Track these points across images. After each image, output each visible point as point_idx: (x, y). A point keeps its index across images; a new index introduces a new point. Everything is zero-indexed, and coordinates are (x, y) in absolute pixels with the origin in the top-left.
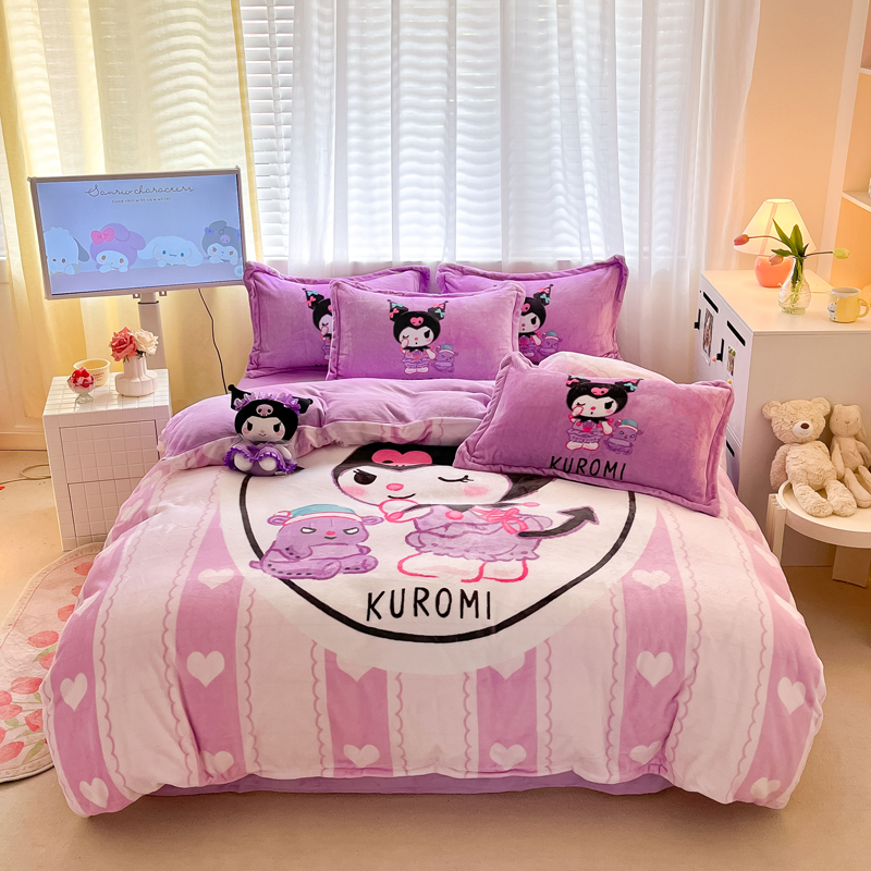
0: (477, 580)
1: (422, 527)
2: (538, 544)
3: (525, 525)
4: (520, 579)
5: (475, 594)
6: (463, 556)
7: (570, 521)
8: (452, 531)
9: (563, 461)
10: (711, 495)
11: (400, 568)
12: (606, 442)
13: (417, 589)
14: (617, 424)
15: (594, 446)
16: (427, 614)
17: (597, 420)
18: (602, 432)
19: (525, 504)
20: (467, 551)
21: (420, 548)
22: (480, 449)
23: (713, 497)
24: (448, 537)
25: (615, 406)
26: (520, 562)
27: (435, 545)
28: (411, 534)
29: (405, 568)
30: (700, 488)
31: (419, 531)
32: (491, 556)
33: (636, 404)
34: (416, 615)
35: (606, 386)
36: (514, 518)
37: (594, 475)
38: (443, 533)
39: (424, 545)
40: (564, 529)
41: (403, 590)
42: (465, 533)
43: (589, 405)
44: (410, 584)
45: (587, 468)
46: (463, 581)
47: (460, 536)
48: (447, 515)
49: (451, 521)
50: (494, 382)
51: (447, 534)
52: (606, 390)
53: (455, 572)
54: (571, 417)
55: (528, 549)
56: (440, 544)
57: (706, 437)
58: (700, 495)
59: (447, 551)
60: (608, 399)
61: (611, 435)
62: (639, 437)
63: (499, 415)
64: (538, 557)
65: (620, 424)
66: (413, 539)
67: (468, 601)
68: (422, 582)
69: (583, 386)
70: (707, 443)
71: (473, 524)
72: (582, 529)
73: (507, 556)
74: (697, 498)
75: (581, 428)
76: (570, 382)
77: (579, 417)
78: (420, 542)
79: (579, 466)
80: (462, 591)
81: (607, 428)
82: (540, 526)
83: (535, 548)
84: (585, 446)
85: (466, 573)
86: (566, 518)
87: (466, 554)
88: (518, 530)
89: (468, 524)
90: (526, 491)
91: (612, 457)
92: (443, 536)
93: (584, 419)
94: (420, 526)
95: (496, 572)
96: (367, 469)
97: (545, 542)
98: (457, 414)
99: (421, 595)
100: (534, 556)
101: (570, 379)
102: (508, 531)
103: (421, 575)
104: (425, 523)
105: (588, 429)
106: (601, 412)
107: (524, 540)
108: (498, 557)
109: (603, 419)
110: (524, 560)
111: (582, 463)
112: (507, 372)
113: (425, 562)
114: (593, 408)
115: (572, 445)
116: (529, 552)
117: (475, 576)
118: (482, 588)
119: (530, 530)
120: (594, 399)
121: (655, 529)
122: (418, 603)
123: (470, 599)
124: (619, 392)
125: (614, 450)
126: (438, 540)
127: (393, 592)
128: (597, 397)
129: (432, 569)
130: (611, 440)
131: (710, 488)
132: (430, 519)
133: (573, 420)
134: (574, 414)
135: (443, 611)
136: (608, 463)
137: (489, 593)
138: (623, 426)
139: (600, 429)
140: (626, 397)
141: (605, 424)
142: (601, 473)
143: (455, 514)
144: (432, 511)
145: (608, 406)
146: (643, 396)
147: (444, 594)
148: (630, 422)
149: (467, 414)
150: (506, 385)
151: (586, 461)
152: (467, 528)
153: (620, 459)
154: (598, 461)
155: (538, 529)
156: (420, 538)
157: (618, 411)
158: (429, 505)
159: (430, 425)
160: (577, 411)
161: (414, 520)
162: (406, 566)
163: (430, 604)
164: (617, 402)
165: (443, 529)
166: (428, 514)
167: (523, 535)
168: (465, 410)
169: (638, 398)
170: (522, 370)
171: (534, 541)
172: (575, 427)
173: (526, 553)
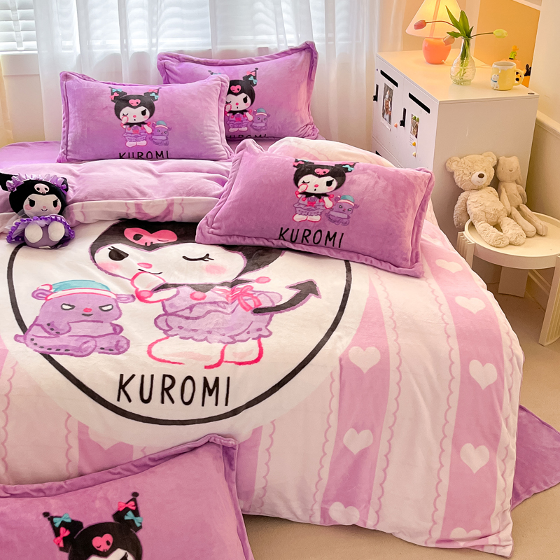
0: (218, 365)
1: (170, 310)
2: (270, 319)
3: (259, 301)
4: (257, 360)
5: (217, 379)
6: (206, 339)
7: (297, 295)
8: (197, 312)
9: (290, 232)
10: (414, 261)
11: (149, 353)
12: (327, 215)
13: (165, 376)
14: (337, 199)
15: (317, 218)
16: (173, 402)
17: (319, 196)
18: (324, 206)
19: (258, 281)
20: (210, 332)
21: (168, 331)
22: (218, 220)
23: (417, 262)
24: (193, 318)
25: (335, 184)
26: (256, 341)
27: (181, 328)
28: (159, 316)
29: (153, 354)
30: (406, 254)
31: (166, 314)
32: (230, 337)
33: (353, 182)
34: (163, 402)
35: (327, 167)
36: (248, 295)
37: (316, 244)
38: (187, 315)
39: (171, 328)
40: (292, 304)
41: (152, 376)
42: (208, 312)
43: (312, 183)
44: (159, 370)
45: (310, 238)
46: (206, 367)
47: (204, 316)
48: (192, 296)
49: (195, 302)
50: (231, 163)
51: (191, 315)
52: (327, 171)
53: (199, 358)
54: (297, 193)
55: (262, 325)
56: (185, 326)
57: (411, 211)
58: (406, 259)
59: (191, 334)
60: (329, 178)
61: (331, 209)
62: (355, 210)
63: (235, 192)
64: (271, 333)
65: (340, 199)
66: (161, 323)
67: (210, 389)
68: (169, 369)
69: (307, 167)
70: (412, 217)
71: (215, 303)
72: (307, 303)
73: (244, 336)
74: (404, 263)
75: (306, 202)
76: (296, 164)
77: (304, 193)
78: (168, 325)
79: (304, 236)
80: (205, 378)
81: (328, 202)
82: (272, 301)
83: (268, 324)
84: (310, 218)
85: (208, 358)
86: (294, 292)
87: (209, 336)
88: (253, 306)
89: (211, 303)
90: (259, 266)
91: (332, 228)
92: (187, 318)
93: (308, 195)
94: (167, 309)
95: (235, 354)
96: (120, 247)
97: (277, 317)
98: (197, 194)
99: (168, 382)
100: (267, 333)
101: (296, 161)
102: (244, 308)
103: (169, 362)
104: (172, 306)
105: (312, 204)
106: (323, 189)
107: (259, 317)
108: (237, 338)
109: (325, 195)
110: (259, 338)
111: (307, 233)
112: (242, 156)
113: (172, 348)
114: (316, 186)
115: (298, 218)
116: (264, 328)
117: (216, 361)
118: (222, 372)
119: (264, 305)
120: (317, 178)
121: (368, 299)
122: (165, 390)
123: (211, 386)
124: (339, 173)
125: (334, 222)
126: (183, 323)
127: (143, 376)
128: (320, 176)
129: (179, 355)
130: (332, 213)
131: (414, 254)
132: (176, 301)
133: (299, 196)
134: (300, 191)
135: (187, 400)
136: (329, 232)
137: (229, 378)
138: (342, 201)
139: (322, 204)
140: (344, 176)
141: (326, 199)
142: (322, 242)
143: (199, 295)
144: (178, 293)
145: (329, 184)
146: (358, 176)
147: (189, 382)
148: (348, 197)
149: (205, 194)
150: (241, 167)
151: (310, 231)
152: (209, 307)
153: (339, 229)
154: (320, 231)
155: (270, 305)
156: (167, 321)
157: (337, 188)
158: (175, 286)
159: (171, 204)
160: (302, 188)
161: (162, 301)
162: (155, 351)
163: (175, 392)
164: (337, 181)
165: (188, 311)
166: (175, 296)
167: (258, 311)
168: (204, 190)
169: (355, 177)
170: (255, 154)
171: (267, 316)
172: (301, 201)
173: (259, 330)
